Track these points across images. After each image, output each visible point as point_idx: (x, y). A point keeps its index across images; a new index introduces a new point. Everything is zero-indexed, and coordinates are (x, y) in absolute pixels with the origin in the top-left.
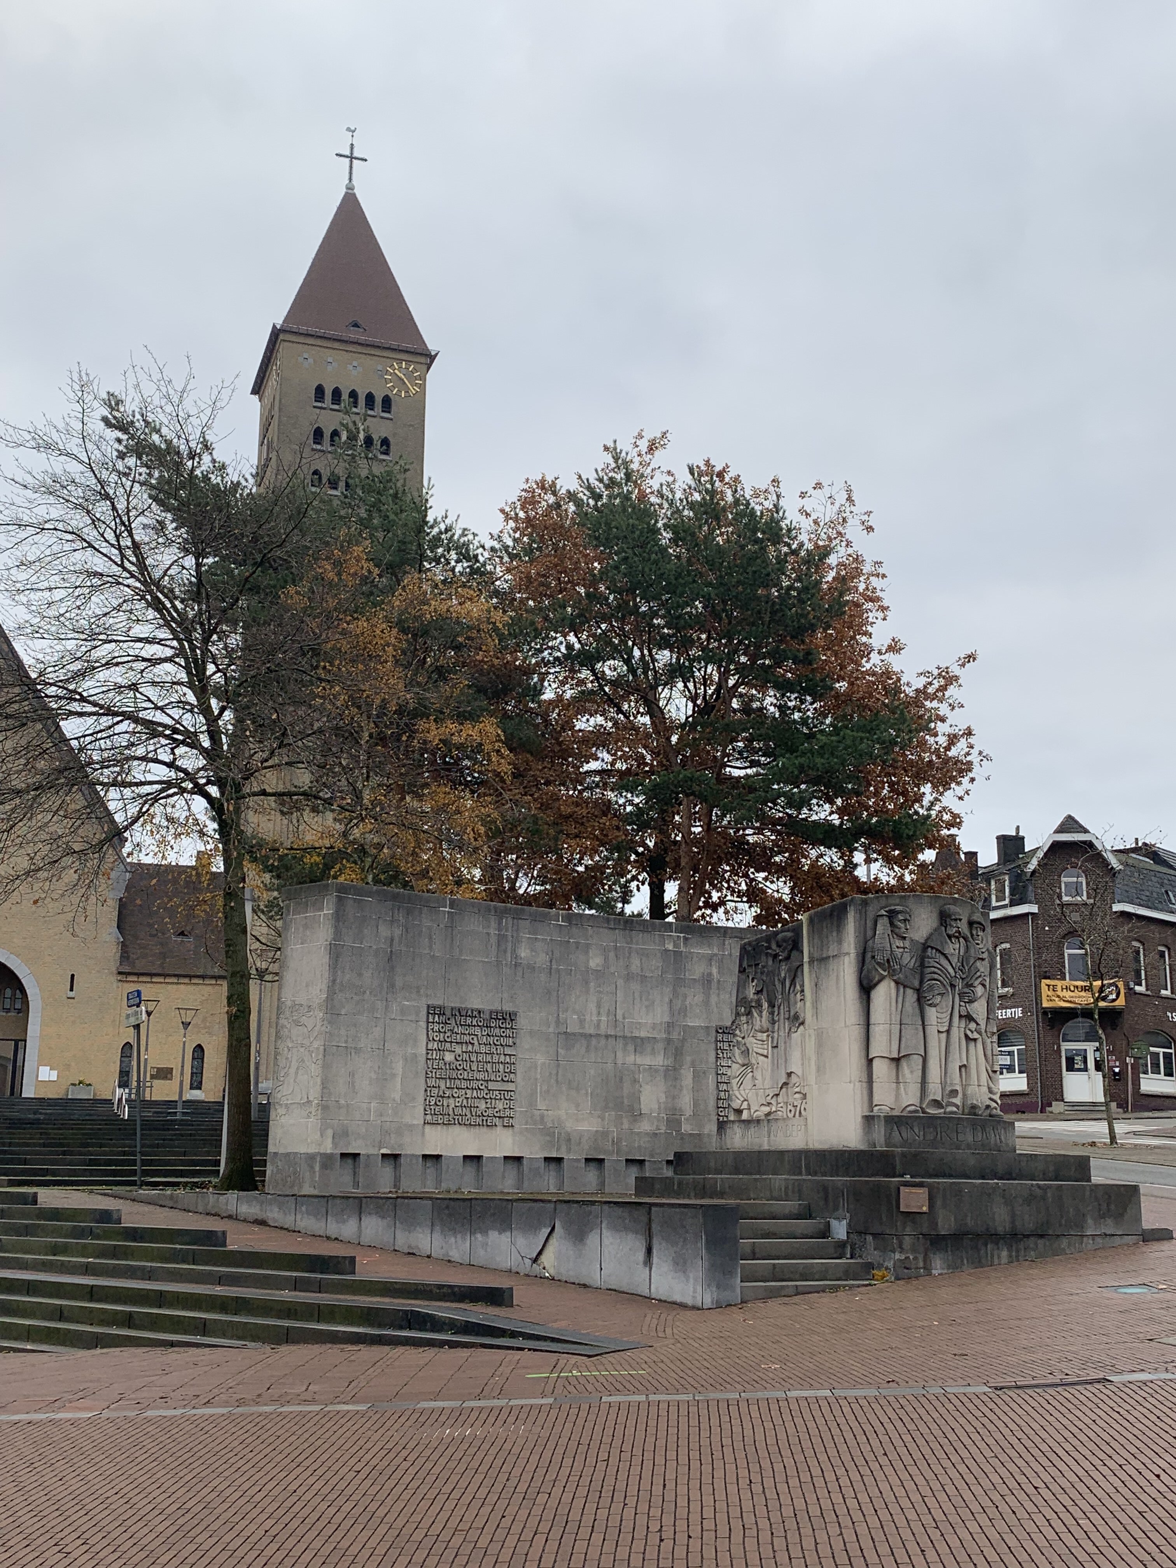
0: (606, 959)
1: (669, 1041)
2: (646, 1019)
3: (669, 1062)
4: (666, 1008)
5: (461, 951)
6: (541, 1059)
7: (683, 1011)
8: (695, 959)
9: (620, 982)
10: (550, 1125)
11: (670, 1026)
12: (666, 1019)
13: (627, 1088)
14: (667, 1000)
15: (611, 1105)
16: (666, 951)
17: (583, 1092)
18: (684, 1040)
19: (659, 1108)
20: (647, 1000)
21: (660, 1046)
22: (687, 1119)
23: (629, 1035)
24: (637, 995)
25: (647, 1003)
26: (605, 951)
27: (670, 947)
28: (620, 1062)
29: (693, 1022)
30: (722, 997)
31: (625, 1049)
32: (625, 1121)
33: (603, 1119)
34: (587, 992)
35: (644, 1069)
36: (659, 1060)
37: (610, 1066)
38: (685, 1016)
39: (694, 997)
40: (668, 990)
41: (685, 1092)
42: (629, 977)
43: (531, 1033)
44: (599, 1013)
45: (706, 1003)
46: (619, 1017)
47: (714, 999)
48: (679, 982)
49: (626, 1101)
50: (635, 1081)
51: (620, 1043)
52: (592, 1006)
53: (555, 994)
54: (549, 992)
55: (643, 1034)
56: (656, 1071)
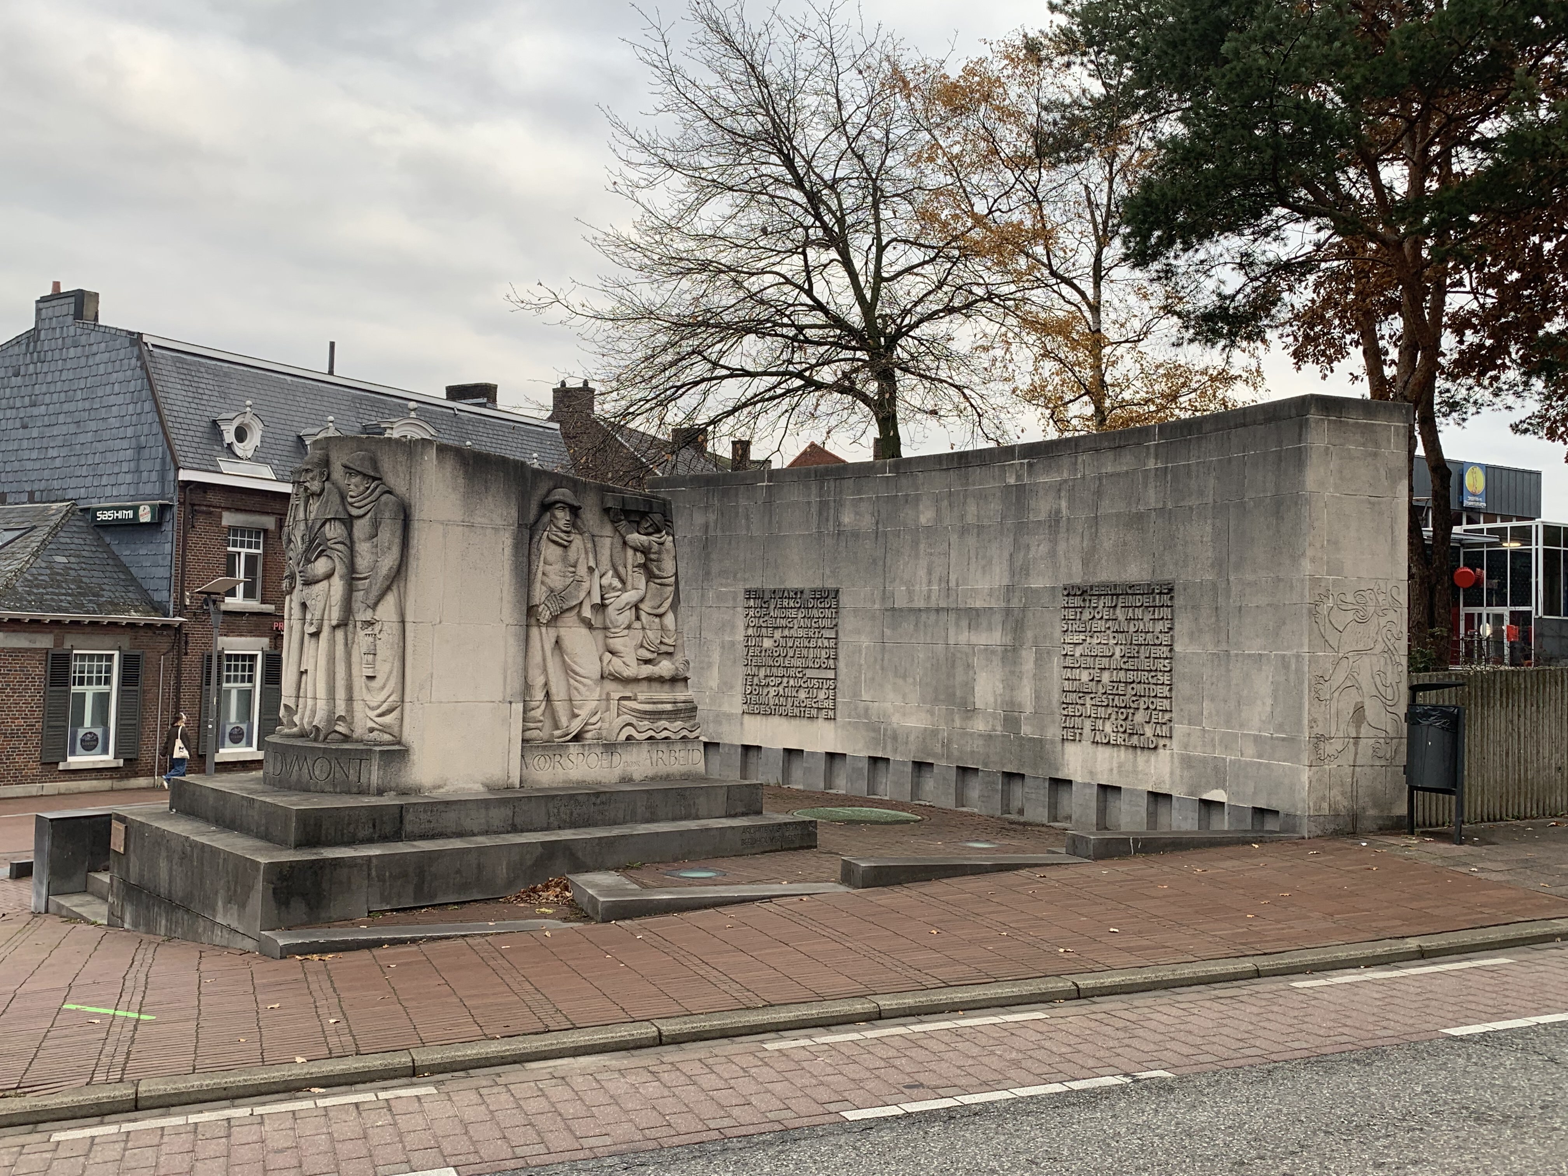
0: (938, 510)
1: (1008, 611)
2: (983, 583)
3: (1008, 640)
4: (1005, 565)
5: (779, 528)
6: (865, 641)
7: (1025, 570)
8: (1041, 493)
9: (954, 538)
10: (874, 718)
11: (1010, 589)
12: (1006, 581)
13: (960, 676)
14: (1006, 555)
15: (942, 697)
16: (1008, 487)
17: (910, 680)
18: (1024, 609)
19: (996, 701)
20: (984, 557)
21: (998, 618)
22: (1025, 719)
23: (962, 606)
24: (972, 554)
25: (983, 562)
26: (937, 500)
27: (1012, 481)
28: (951, 641)
29: (1038, 582)
30: (1072, 542)
31: (957, 625)
32: (957, 718)
33: (932, 713)
34: (917, 556)
35: (980, 650)
36: (996, 637)
37: (940, 648)
38: (1028, 574)
39: (1039, 548)
40: (1008, 541)
41: (1025, 681)
42: (964, 531)
43: (856, 610)
44: (930, 582)
45: (1053, 554)
46: (952, 584)
47: (1062, 547)
48: (1021, 528)
49: (958, 693)
50: (969, 666)
51: (953, 616)
52: (922, 573)
53: (881, 563)
54: (874, 562)
55: (978, 604)
56: (993, 652)
